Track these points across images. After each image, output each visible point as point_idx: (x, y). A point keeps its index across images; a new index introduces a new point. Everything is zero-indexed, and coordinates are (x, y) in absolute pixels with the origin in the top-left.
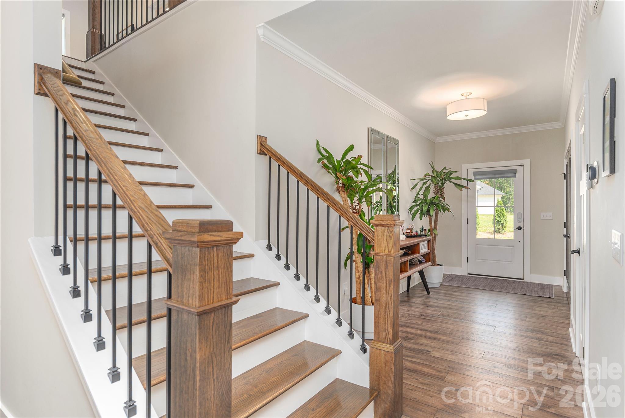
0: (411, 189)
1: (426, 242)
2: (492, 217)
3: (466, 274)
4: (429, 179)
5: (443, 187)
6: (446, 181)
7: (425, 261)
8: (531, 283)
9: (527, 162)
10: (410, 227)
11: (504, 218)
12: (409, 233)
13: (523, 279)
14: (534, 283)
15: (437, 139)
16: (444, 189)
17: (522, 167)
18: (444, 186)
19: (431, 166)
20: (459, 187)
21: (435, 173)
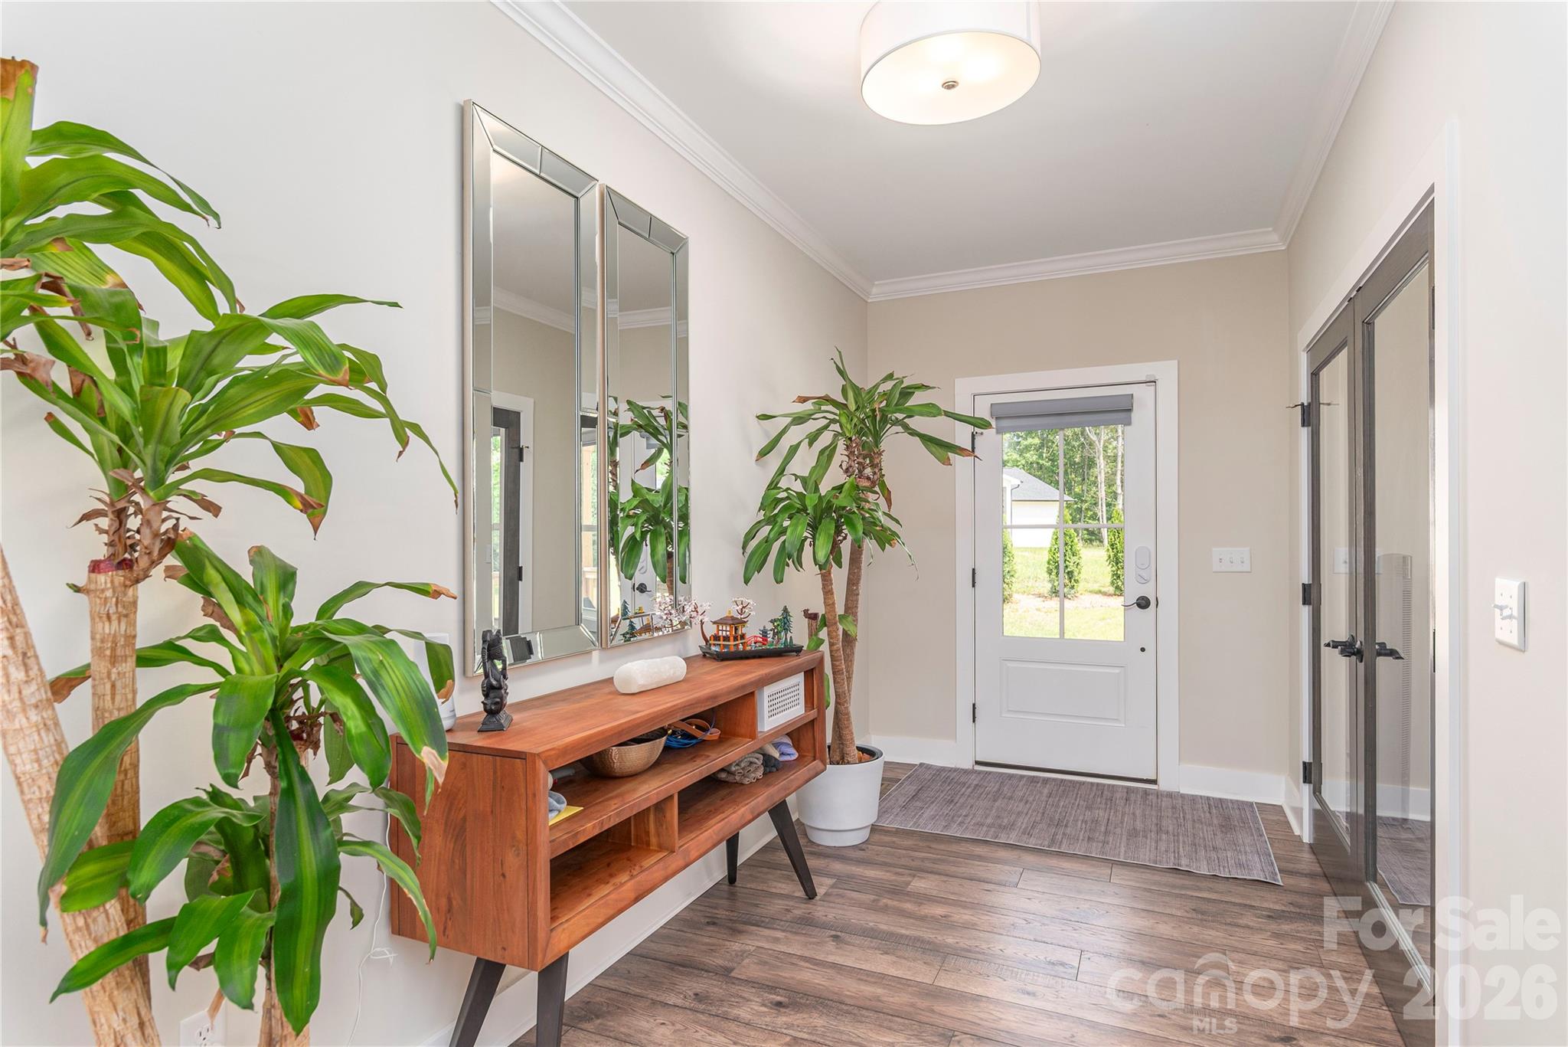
0: (755, 454)
1: (799, 679)
2: (1046, 556)
3: (968, 764)
4: (832, 416)
5: (876, 450)
6: (889, 426)
7: (797, 755)
8: (1183, 796)
9: (1167, 372)
10: (734, 611)
11: (1075, 559)
12: (726, 638)
13: (1154, 782)
14: (1193, 799)
15: (874, 290)
16: (881, 454)
17: (1151, 388)
18: (883, 446)
19: (837, 367)
20: (940, 451)
21: (851, 395)
